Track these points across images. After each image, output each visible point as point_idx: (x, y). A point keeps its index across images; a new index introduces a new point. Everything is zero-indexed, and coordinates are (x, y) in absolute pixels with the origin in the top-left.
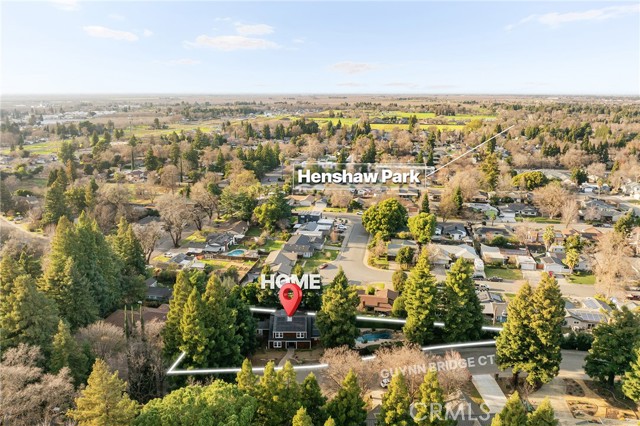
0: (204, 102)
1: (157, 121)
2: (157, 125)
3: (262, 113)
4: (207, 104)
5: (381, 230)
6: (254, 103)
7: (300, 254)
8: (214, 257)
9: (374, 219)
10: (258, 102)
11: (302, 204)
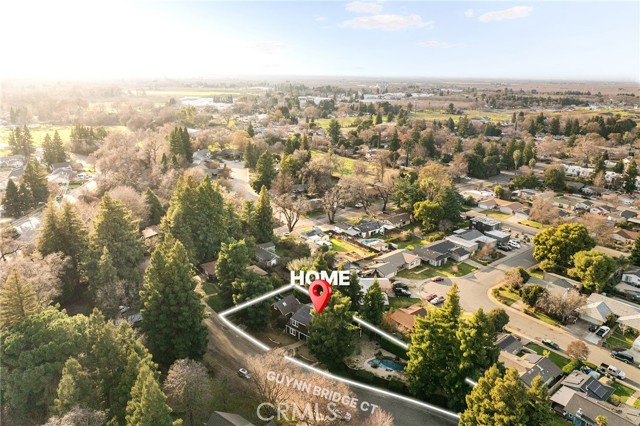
0: (530, 90)
1: (451, 106)
2: (451, 110)
3: (587, 105)
4: (534, 92)
5: (549, 259)
6: (589, 94)
7: (426, 259)
8: (348, 240)
9: (544, 244)
10: (593, 93)
11: (502, 210)
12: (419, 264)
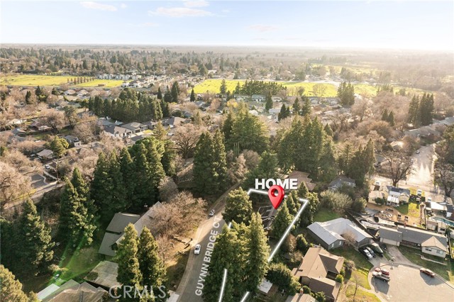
12: (444, 256)
